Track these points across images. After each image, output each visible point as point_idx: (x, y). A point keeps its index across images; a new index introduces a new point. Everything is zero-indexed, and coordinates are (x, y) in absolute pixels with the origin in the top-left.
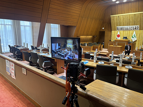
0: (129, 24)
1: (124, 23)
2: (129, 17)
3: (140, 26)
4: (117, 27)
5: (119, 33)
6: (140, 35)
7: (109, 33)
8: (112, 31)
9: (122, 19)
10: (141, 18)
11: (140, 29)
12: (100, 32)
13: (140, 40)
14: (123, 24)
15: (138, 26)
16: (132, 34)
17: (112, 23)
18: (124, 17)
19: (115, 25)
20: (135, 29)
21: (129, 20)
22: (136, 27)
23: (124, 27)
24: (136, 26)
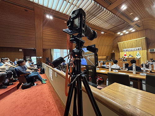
0: (132, 47)
2: (132, 42)
3: (142, 47)
4: (123, 49)
5: (125, 54)
6: (143, 54)
7: (118, 54)
8: (120, 53)
9: (126, 44)
10: (142, 42)
11: (142, 50)
12: (111, 54)
13: (144, 57)
14: (128, 47)
15: (141, 47)
16: (136, 53)
17: (119, 47)
18: (128, 43)
20: (138, 49)
21: (132, 44)
24: (138, 47)
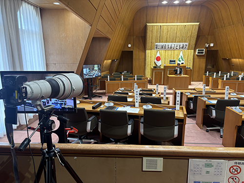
0: (174, 41)
1: (167, 37)
3: (189, 44)
12: (123, 52)
17: (148, 36)
19: (154, 41)
20: (183, 48)
21: (176, 34)
22: (183, 45)
24: (183, 43)
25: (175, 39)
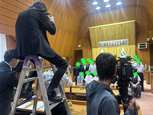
1: (107, 36)
2: (115, 28)
3: (129, 40)
4: (99, 43)
5: (102, 51)
8: (93, 49)
9: (105, 32)
11: (129, 44)
14: (107, 39)
15: (127, 40)
17: (91, 38)
18: (108, 29)
19: (97, 40)
20: (123, 44)
21: (115, 32)
22: (124, 41)
23: (108, 42)
25: (114, 37)
